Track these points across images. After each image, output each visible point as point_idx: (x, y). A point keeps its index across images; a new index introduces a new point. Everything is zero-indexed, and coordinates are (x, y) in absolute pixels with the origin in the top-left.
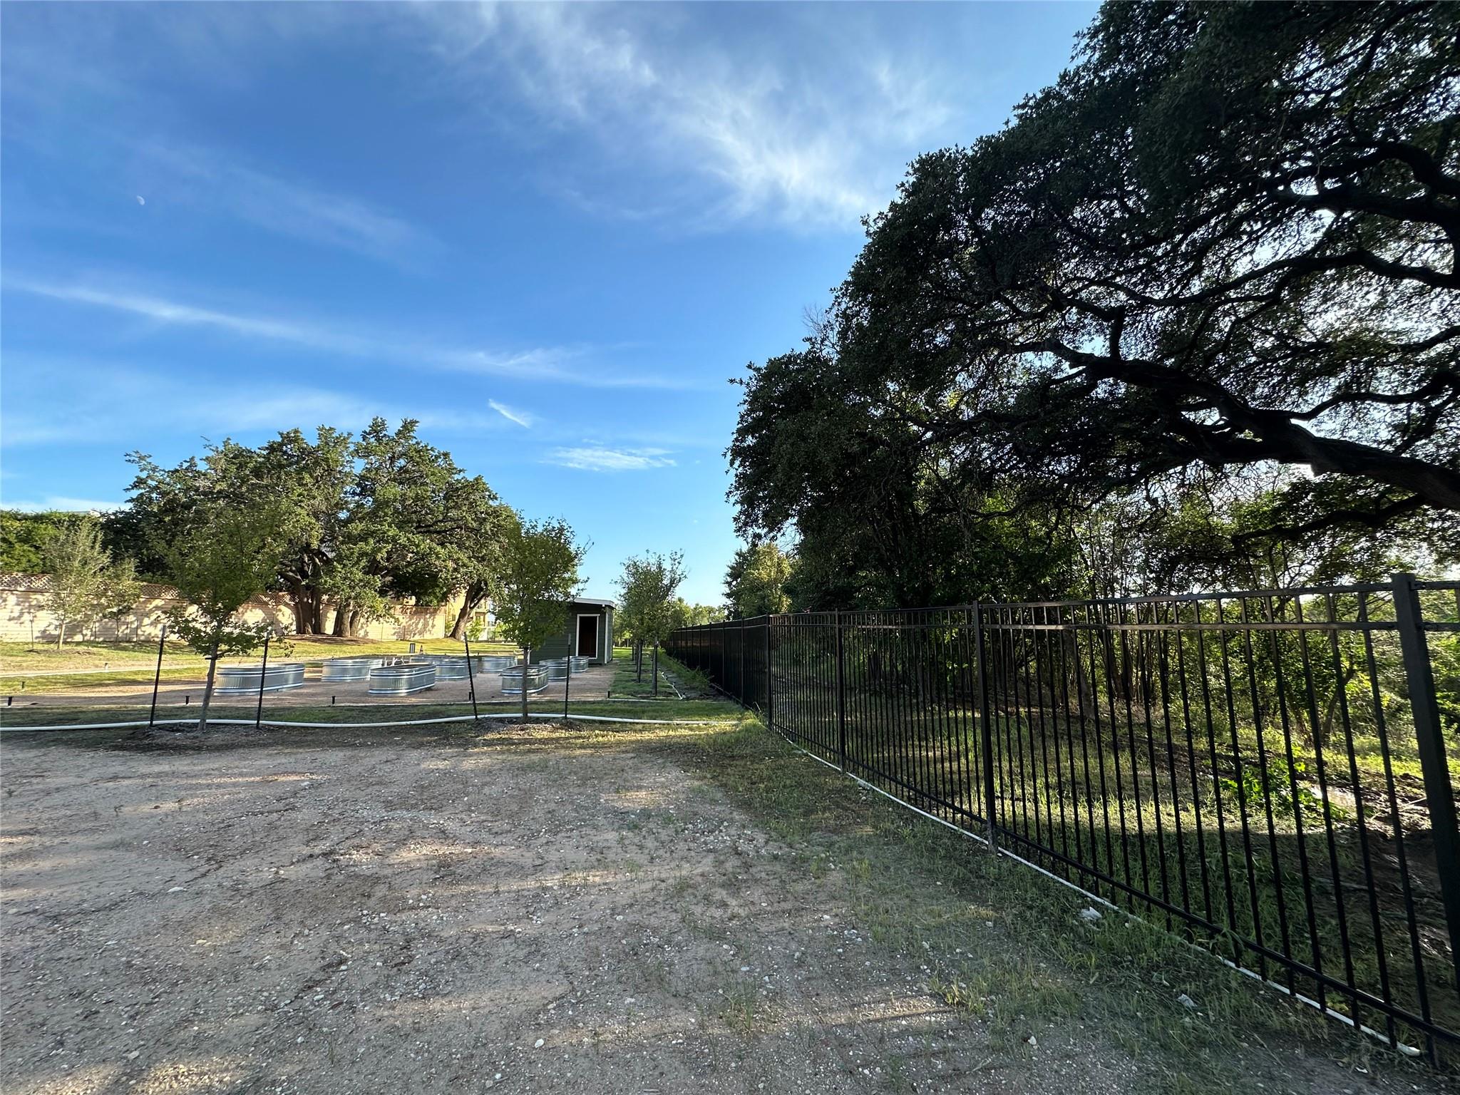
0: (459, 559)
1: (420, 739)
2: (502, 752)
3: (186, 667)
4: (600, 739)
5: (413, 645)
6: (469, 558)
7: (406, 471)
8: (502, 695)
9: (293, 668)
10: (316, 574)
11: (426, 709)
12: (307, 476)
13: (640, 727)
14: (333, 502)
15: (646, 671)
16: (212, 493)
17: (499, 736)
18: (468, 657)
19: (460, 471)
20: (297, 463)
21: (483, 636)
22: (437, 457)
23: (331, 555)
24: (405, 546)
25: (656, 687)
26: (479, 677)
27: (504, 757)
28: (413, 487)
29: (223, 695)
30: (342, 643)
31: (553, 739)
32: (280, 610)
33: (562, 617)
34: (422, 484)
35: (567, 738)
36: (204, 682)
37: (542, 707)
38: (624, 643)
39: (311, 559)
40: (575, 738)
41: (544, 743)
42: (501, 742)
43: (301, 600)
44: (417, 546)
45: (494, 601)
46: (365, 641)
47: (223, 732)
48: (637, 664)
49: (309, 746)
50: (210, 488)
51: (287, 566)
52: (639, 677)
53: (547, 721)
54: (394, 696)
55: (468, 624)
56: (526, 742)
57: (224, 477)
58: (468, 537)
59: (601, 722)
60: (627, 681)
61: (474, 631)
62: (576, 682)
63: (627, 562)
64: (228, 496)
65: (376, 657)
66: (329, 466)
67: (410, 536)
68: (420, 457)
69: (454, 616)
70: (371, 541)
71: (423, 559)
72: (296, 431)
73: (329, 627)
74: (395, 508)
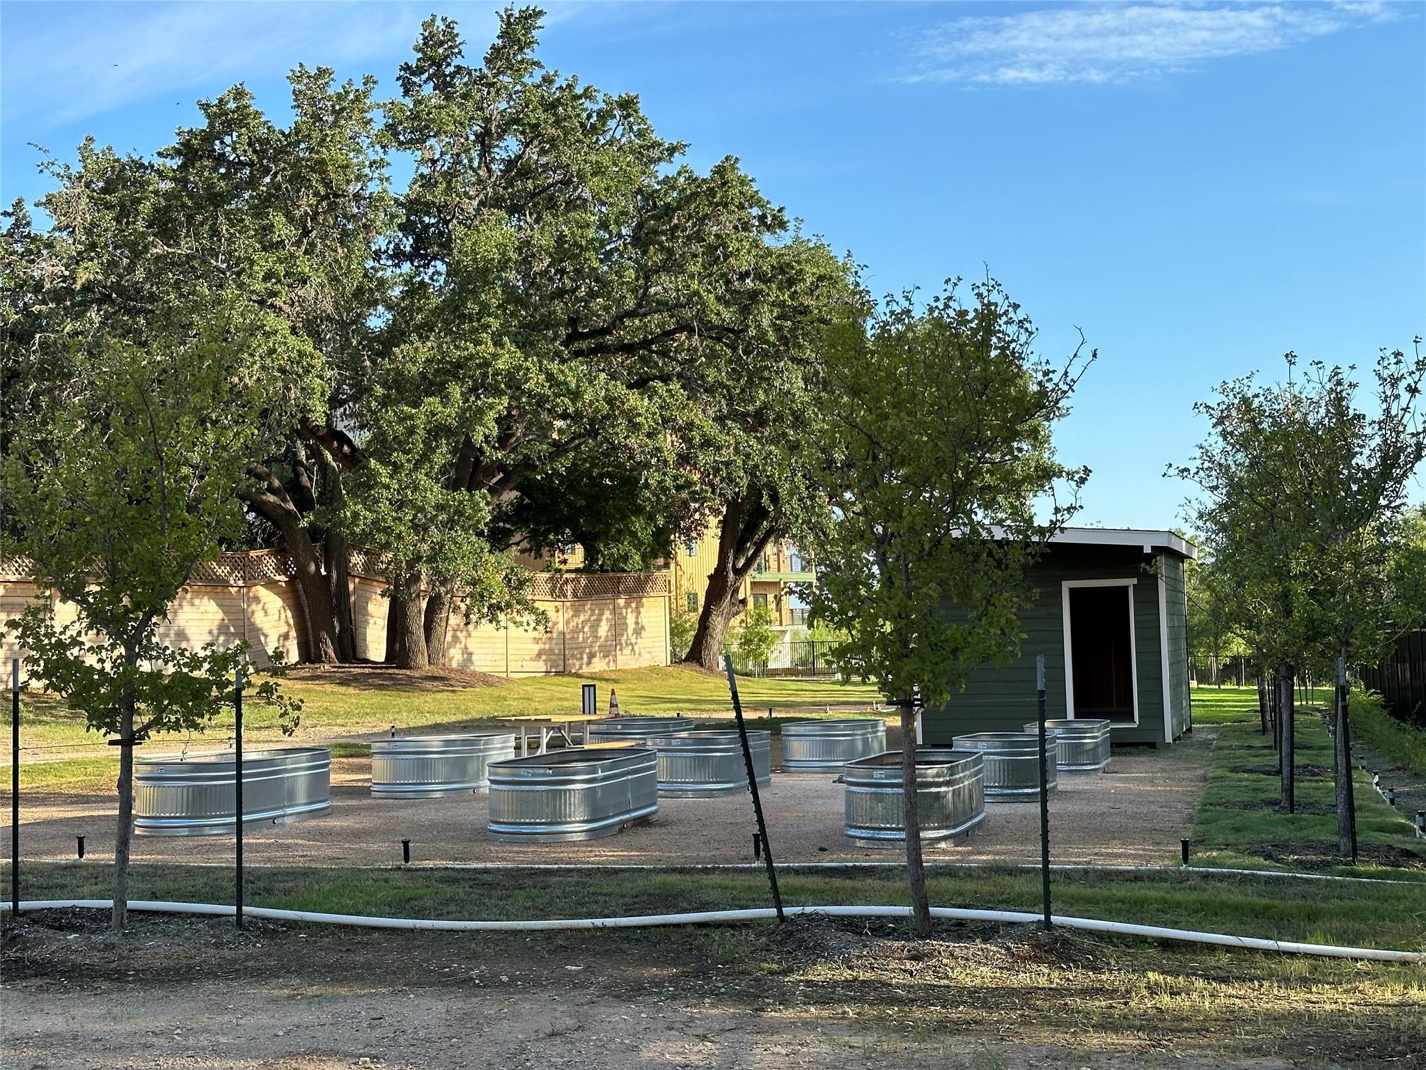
0: (690, 425)
1: (632, 972)
2: (861, 1026)
3: (67, 756)
4: (1166, 1000)
5: (589, 689)
6: (720, 419)
7: (525, 173)
8: (847, 844)
9: (303, 761)
10: (330, 497)
11: (641, 882)
12: (279, 219)
13: (1300, 967)
14: (350, 285)
15: (1313, 771)
16: (69, 291)
17: (847, 974)
18: (740, 724)
19: (672, 150)
20: (252, 183)
21: (780, 657)
22: (604, 116)
23: (360, 438)
24: (541, 400)
25: (1351, 830)
26: (778, 787)
27: (871, 1039)
28: (547, 217)
29: (156, 833)
30: (410, 685)
31: (1012, 992)
32: (257, 599)
33: (1010, 603)
34: (571, 205)
35: (1058, 992)
36: (111, 799)
37: (970, 886)
38: (1231, 671)
39: (314, 453)
40: (1085, 992)
41: (985, 1005)
42: (858, 991)
43: (302, 569)
44: (576, 395)
45: (803, 548)
46: (466, 679)
47: (165, 934)
48: (1277, 745)
49: (360, 979)
50: (64, 279)
51: (260, 477)
52: (1290, 791)
53: (988, 931)
54: (556, 840)
55: (735, 622)
56: (930, 995)
57: (93, 246)
58: (712, 356)
59: (1166, 945)
60: (1247, 806)
61: (754, 642)
62: (1073, 807)
63: (1214, 399)
64: (106, 298)
65: (496, 725)
66: (328, 185)
67: (554, 367)
68: (557, 123)
69: (692, 597)
70: (455, 391)
71: (593, 433)
72: (239, 94)
73: (376, 645)
74: (506, 285)
